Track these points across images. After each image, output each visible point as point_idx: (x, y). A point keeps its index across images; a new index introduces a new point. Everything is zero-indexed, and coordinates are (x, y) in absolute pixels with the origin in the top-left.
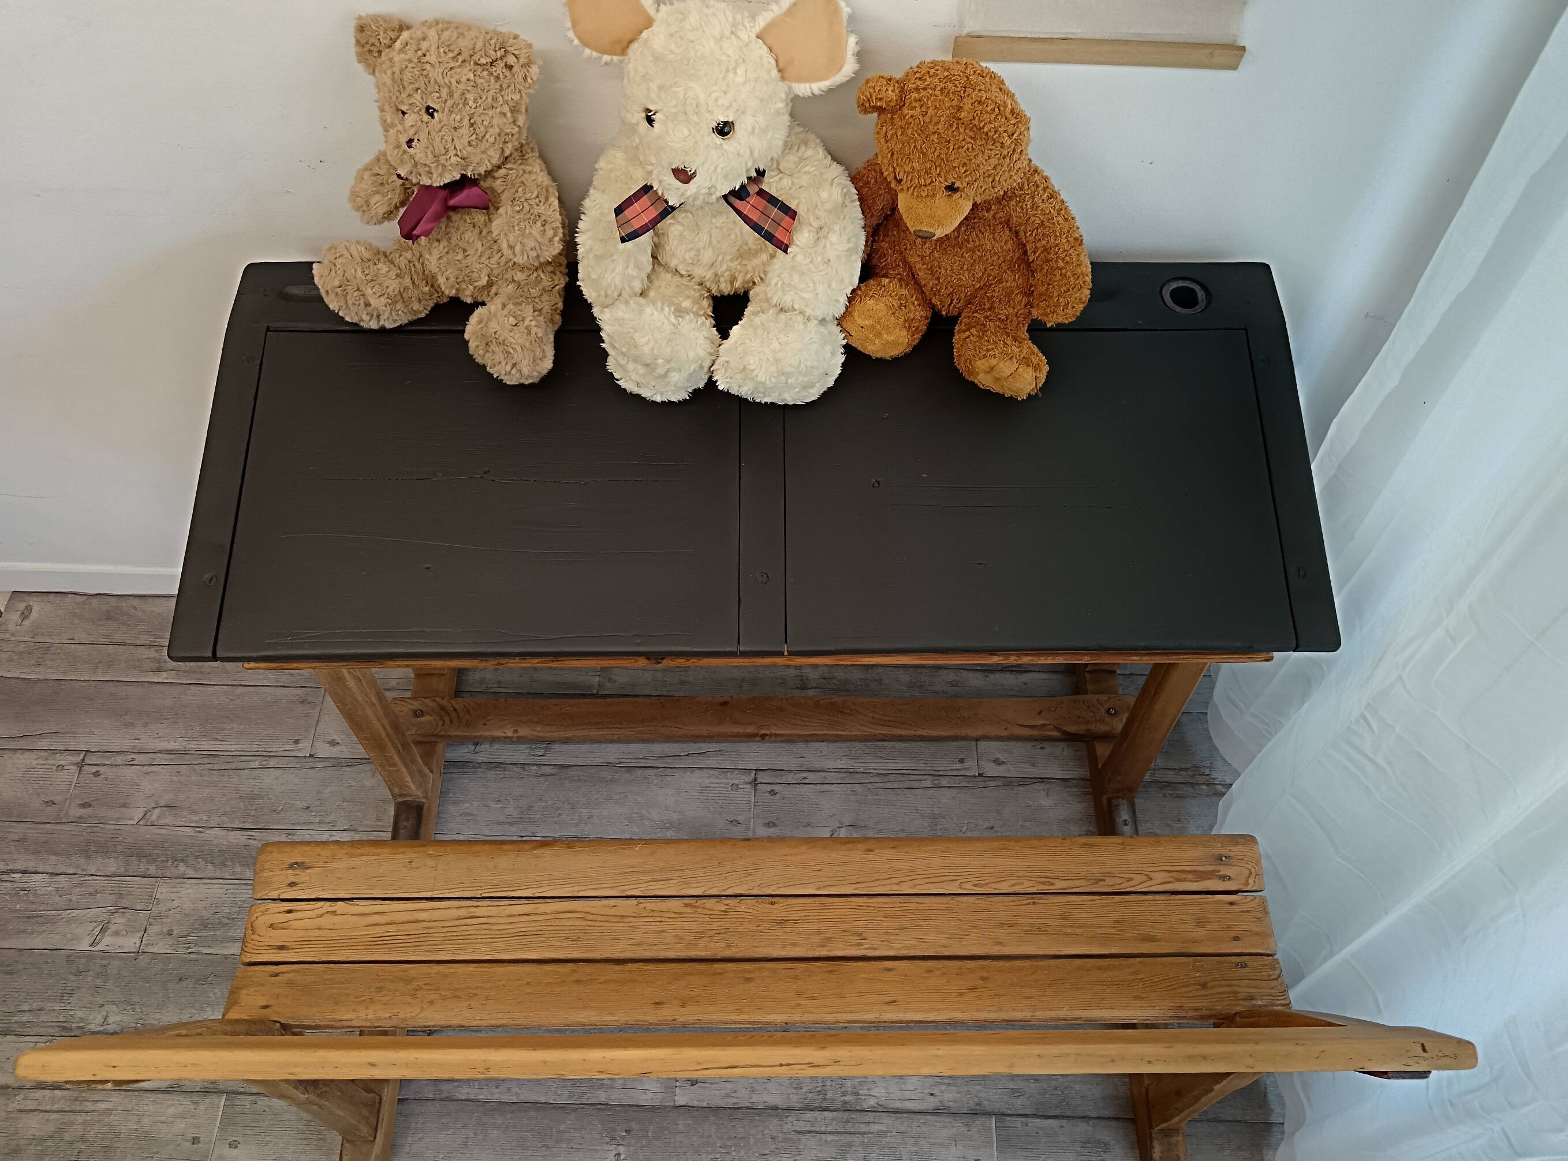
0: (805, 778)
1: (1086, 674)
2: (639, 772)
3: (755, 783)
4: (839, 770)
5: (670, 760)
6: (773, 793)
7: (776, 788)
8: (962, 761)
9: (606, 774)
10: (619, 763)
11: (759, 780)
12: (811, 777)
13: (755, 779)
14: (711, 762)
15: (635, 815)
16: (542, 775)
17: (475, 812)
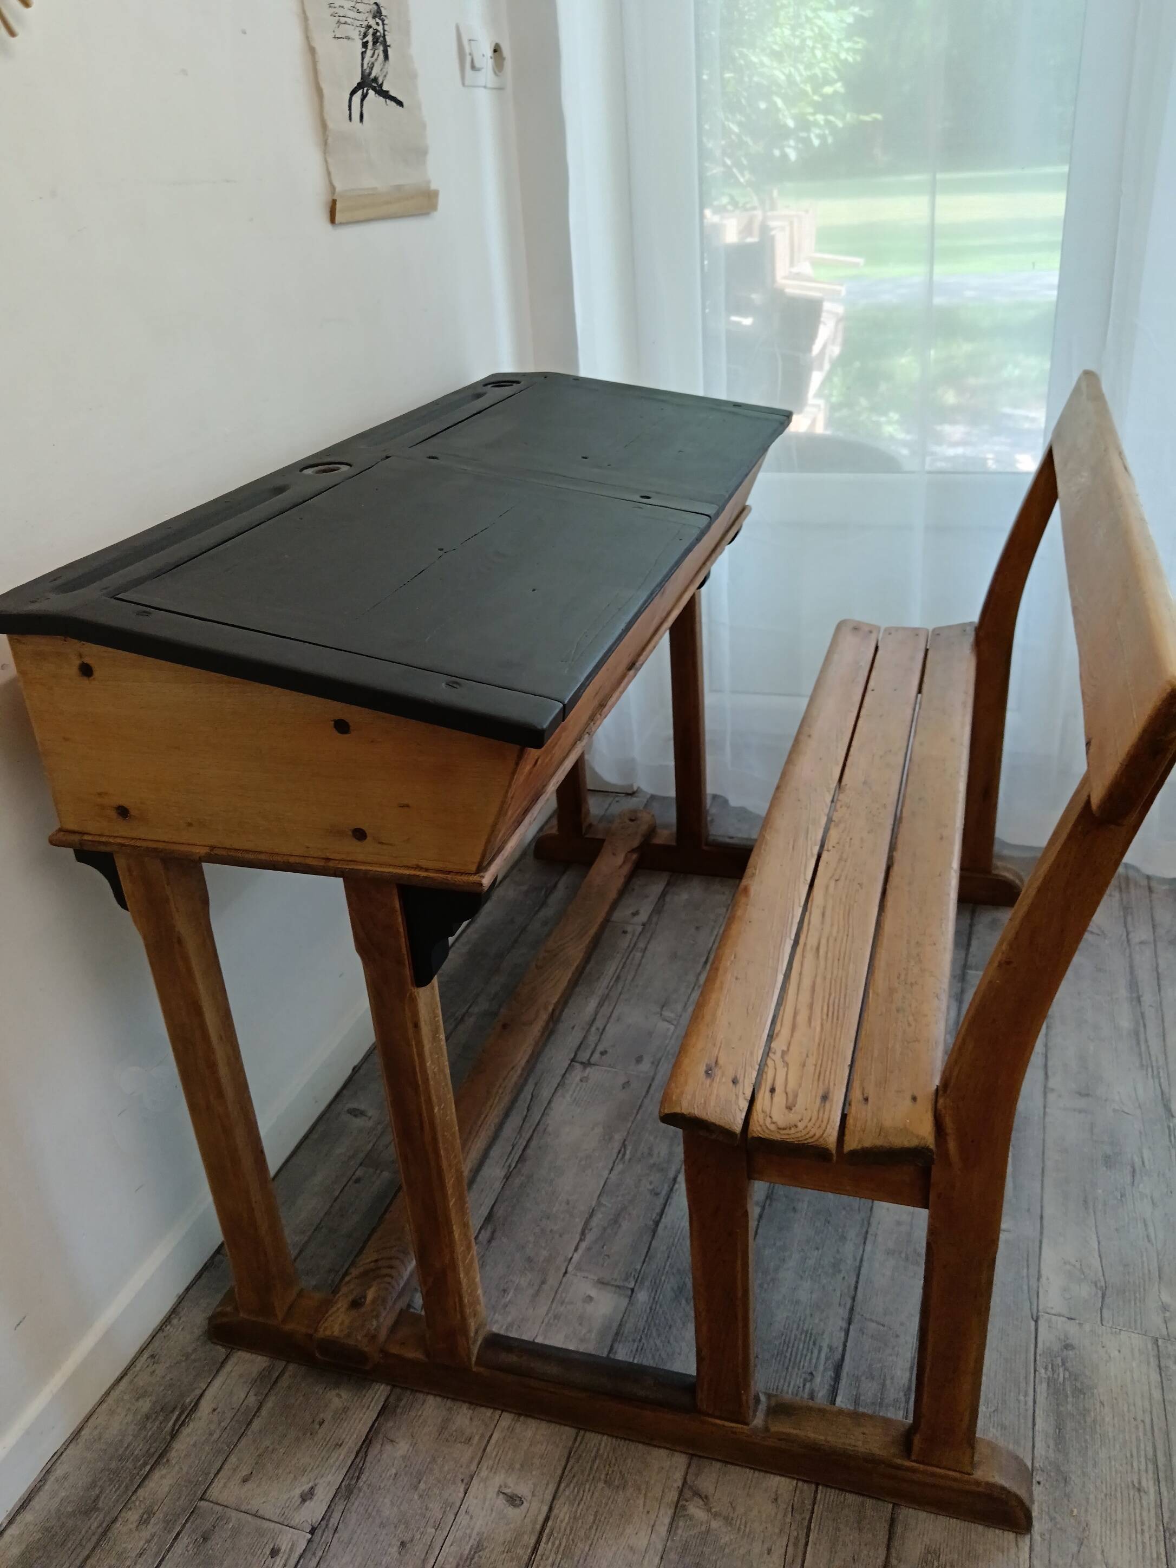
0: (598, 1029)
1: (587, 836)
2: (529, 1151)
3: (587, 1064)
4: (600, 1005)
5: (527, 1125)
6: (603, 1053)
7: (600, 1048)
8: (625, 932)
9: (517, 1181)
10: (510, 1166)
11: (584, 1060)
12: (599, 1023)
13: (582, 1063)
14: (546, 1093)
15: (583, 1163)
16: (489, 1241)
17: (509, 1319)
